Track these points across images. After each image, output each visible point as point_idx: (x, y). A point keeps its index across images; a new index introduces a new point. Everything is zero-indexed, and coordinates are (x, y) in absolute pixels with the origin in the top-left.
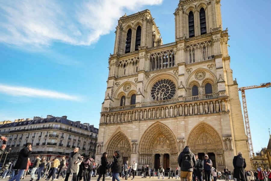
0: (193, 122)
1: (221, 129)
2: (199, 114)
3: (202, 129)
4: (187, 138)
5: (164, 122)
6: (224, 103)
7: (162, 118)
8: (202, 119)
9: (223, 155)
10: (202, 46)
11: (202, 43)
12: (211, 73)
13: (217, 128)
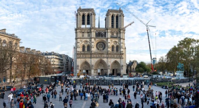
0: (113, 60)
1: (121, 63)
2: (113, 58)
3: (116, 62)
4: (110, 65)
5: (103, 59)
6: (122, 55)
7: (103, 58)
8: (116, 59)
9: (120, 70)
10: (117, 32)
11: (117, 31)
12: (119, 43)
13: (119, 62)
